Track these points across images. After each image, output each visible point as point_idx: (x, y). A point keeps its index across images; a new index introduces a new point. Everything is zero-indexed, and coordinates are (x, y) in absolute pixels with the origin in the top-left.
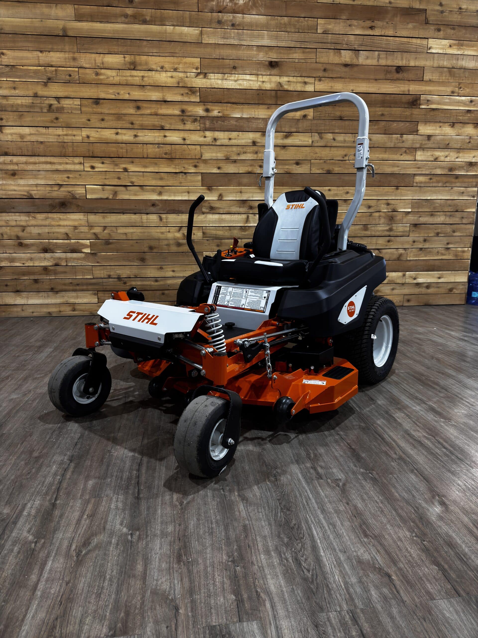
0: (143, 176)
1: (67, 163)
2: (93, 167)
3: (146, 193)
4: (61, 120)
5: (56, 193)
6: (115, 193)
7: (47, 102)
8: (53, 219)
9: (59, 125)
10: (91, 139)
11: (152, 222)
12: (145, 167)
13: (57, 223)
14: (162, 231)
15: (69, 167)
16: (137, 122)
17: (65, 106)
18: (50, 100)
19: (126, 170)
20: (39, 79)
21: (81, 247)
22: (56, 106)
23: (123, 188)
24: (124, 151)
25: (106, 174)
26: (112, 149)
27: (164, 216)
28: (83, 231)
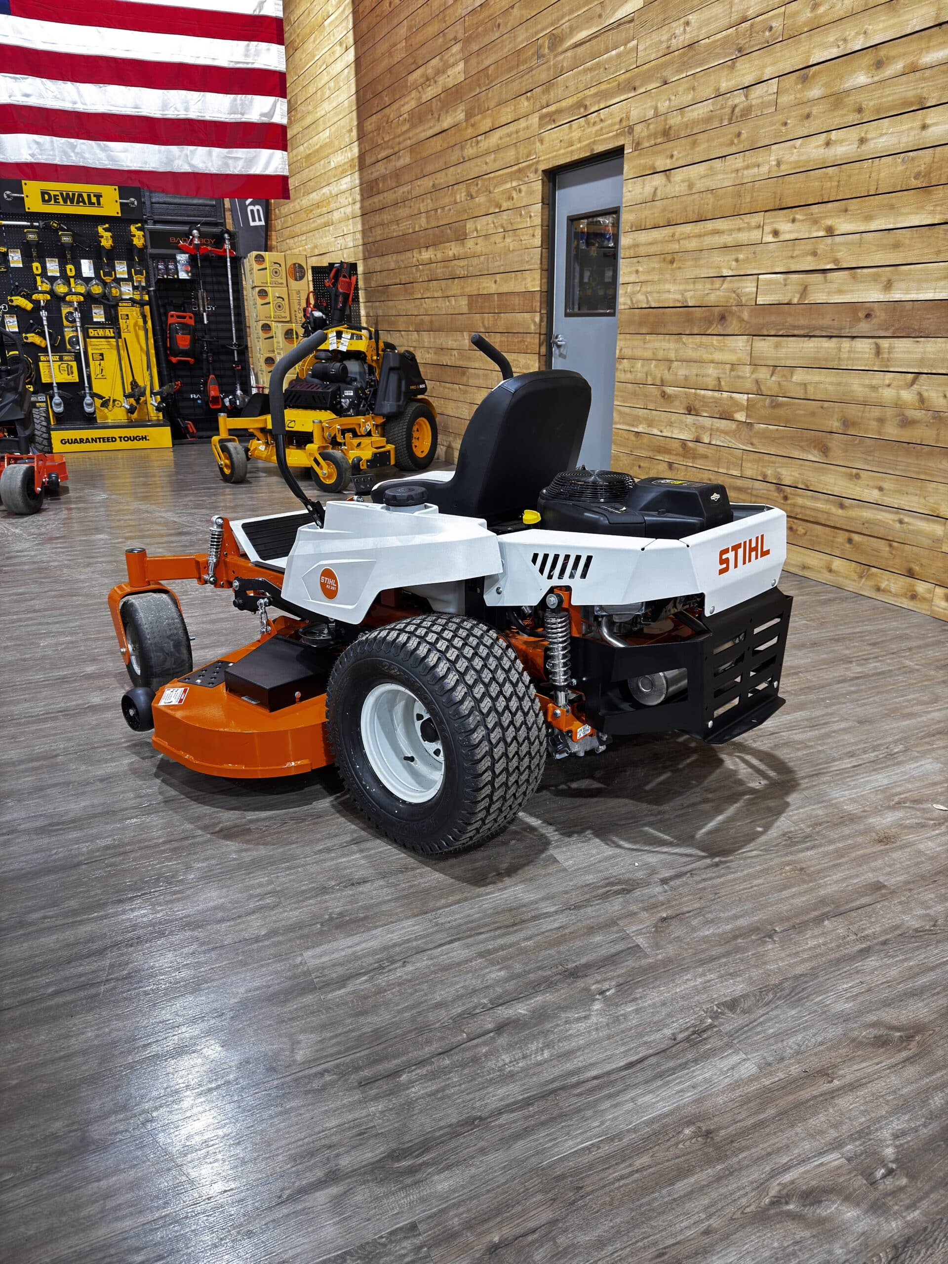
0: (860, 243)
1: (739, 230)
2: (776, 233)
3: (861, 286)
4: (744, 136)
5: (718, 293)
6: (805, 290)
7: (730, 103)
8: (706, 347)
9: (741, 148)
10: (783, 167)
11: (858, 359)
12: (869, 218)
13: (710, 357)
14: (874, 382)
15: (743, 237)
16: (872, 103)
17: (754, 102)
18: (735, 96)
19: (830, 232)
20: (725, 56)
21: (733, 409)
22: (741, 106)
23: (819, 277)
24: (835, 184)
25: (794, 245)
26: (814, 184)
27: (885, 344)
28: (740, 374)
